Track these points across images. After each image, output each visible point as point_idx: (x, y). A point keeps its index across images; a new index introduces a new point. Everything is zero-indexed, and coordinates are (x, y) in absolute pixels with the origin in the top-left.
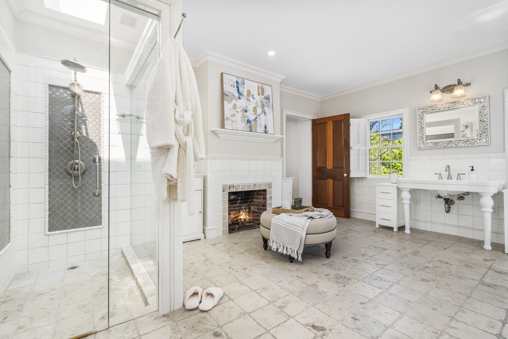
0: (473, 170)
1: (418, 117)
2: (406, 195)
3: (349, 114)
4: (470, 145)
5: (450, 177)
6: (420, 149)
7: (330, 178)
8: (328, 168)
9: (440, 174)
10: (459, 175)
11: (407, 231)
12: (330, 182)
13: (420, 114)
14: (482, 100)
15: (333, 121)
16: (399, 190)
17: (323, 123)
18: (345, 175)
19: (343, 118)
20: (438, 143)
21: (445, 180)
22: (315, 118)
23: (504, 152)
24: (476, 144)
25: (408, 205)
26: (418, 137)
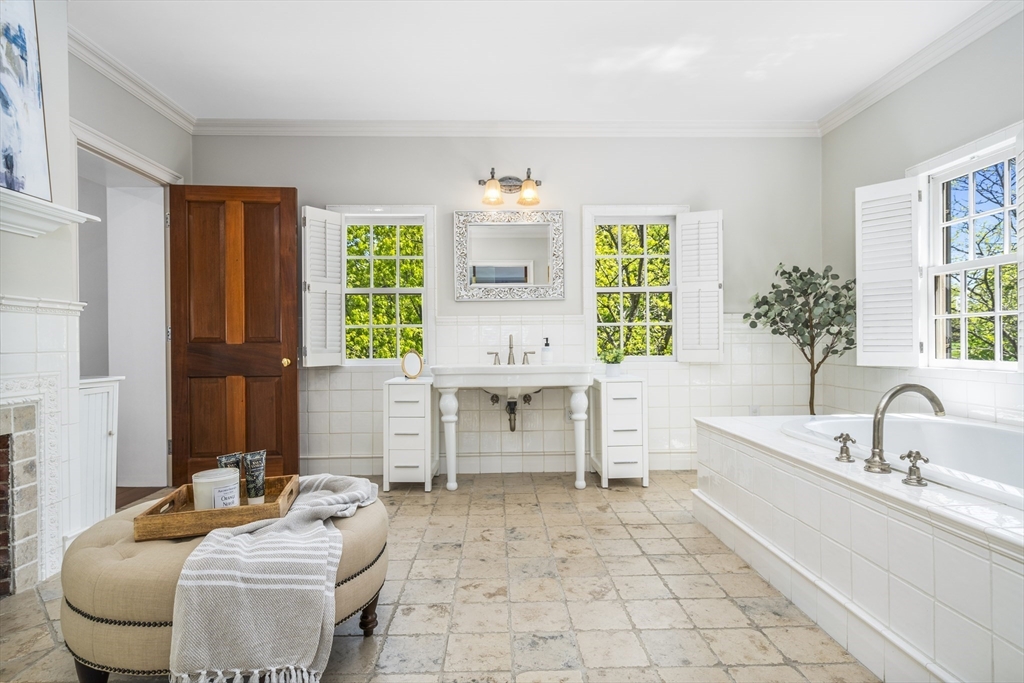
0: (547, 345)
1: (456, 230)
2: (450, 403)
3: (293, 191)
4: (539, 299)
5: (511, 360)
6: (459, 301)
7: (237, 373)
8: (228, 341)
9: (497, 354)
10: (525, 354)
11: (452, 484)
12: (237, 385)
13: (461, 225)
14: (557, 218)
15: (245, 203)
16: (436, 394)
17: (210, 202)
18: (286, 362)
19: (278, 200)
20: (492, 290)
21: (504, 364)
22: (180, 182)
23: (582, 313)
24: (548, 298)
25: (453, 425)
26: (456, 275)
